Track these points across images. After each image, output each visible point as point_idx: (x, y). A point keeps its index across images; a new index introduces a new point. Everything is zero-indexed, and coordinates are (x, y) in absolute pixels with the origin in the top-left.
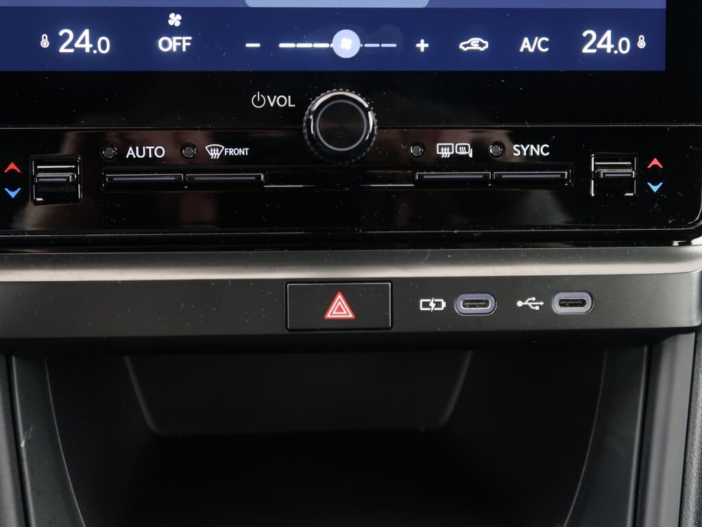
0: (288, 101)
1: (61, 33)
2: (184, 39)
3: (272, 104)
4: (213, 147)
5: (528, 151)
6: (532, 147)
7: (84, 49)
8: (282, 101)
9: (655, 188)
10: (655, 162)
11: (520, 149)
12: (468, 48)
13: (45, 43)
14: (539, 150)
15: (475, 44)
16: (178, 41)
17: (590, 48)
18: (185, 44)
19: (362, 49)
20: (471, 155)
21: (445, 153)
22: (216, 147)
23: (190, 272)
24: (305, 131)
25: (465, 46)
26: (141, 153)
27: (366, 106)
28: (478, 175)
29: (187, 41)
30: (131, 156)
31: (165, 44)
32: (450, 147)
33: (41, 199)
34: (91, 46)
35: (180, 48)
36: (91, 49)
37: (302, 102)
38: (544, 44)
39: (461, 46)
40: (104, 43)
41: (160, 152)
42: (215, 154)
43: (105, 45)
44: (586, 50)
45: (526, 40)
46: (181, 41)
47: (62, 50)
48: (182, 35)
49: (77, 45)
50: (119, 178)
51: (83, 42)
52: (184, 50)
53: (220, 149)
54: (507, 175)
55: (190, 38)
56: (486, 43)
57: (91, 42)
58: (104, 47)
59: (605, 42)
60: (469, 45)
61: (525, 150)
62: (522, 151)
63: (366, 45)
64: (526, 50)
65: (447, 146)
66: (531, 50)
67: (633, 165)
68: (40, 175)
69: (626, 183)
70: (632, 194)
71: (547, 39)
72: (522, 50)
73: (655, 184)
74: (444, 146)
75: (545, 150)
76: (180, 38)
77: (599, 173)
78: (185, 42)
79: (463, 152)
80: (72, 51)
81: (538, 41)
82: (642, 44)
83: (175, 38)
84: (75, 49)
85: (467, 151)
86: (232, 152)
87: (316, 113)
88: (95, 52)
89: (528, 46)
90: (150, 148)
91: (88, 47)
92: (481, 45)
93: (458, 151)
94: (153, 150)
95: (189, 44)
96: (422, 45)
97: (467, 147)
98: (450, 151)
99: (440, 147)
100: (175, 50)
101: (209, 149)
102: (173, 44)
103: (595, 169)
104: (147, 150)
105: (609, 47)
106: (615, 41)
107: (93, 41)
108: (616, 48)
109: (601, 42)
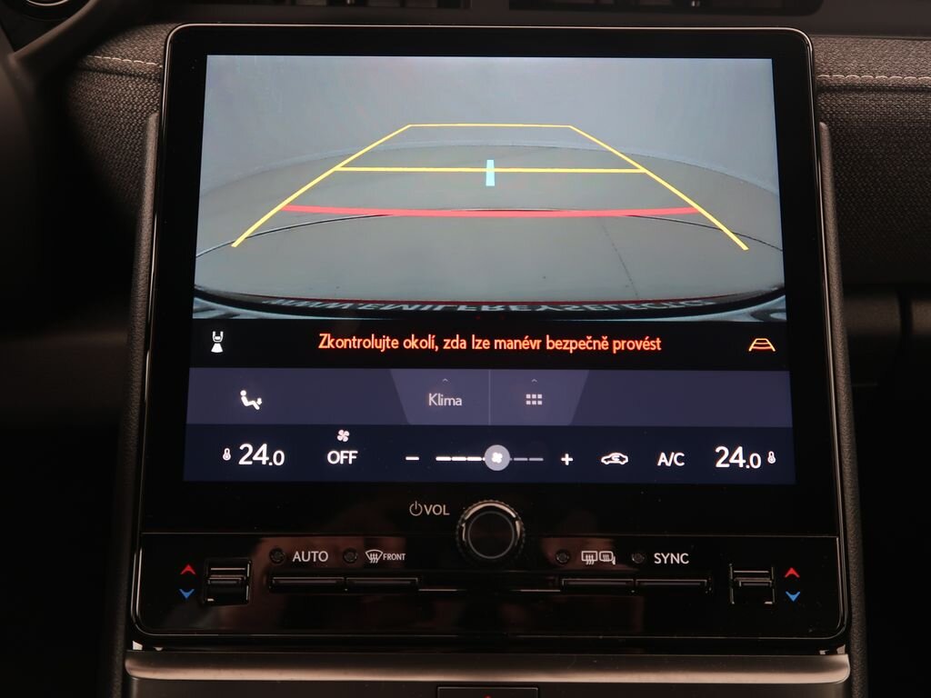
0: (443, 510)
1: (242, 448)
2: (351, 453)
3: (428, 513)
4: (372, 552)
6: (672, 555)
7: (261, 461)
8: (437, 510)
13: (227, 456)
14: (679, 559)
15: (615, 458)
16: (345, 454)
18: (351, 457)
19: (512, 463)
21: (590, 560)
22: (375, 552)
23: (346, 674)
24: (457, 539)
26: (306, 558)
27: (514, 515)
29: (353, 454)
30: (297, 560)
31: (334, 457)
33: (212, 600)
34: (268, 459)
35: (346, 461)
36: (268, 462)
37: (456, 512)
38: (680, 459)
39: (603, 460)
40: (279, 456)
41: (323, 556)
44: (719, 464)
45: (663, 455)
46: (348, 455)
47: (242, 462)
48: (349, 450)
49: (255, 458)
52: (350, 462)
53: (379, 554)
55: (356, 452)
56: (626, 457)
57: (267, 456)
58: (279, 459)
59: (737, 458)
62: (663, 559)
63: (516, 459)
64: (663, 464)
65: (591, 554)
66: (669, 464)
68: (214, 577)
69: (764, 592)
70: (770, 603)
71: (683, 455)
72: (659, 464)
73: (793, 593)
75: (685, 558)
77: (737, 582)
78: (352, 455)
79: (606, 560)
80: (250, 463)
81: (674, 456)
82: (772, 459)
83: (342, 452)
85: (610, 558)
86: (390, 557)
87: (468, 522)
88: (271, 464)
89: (665, 461)
90: (315, 553)
91: (264, 459)
93: (602, 558)
94: (317, 554)
95: (355, 457)
96: (567, 459)
97: (610, 554)
98: (594, 558)
100: (342, 462)
101: (369, 554)
102: (341, 457)
103: (734, 578)
104: (312, 555)
105: (741, 462)
106: (746, 457)
107: (270, 454)
108: (748, 463)
109: (733, 458)
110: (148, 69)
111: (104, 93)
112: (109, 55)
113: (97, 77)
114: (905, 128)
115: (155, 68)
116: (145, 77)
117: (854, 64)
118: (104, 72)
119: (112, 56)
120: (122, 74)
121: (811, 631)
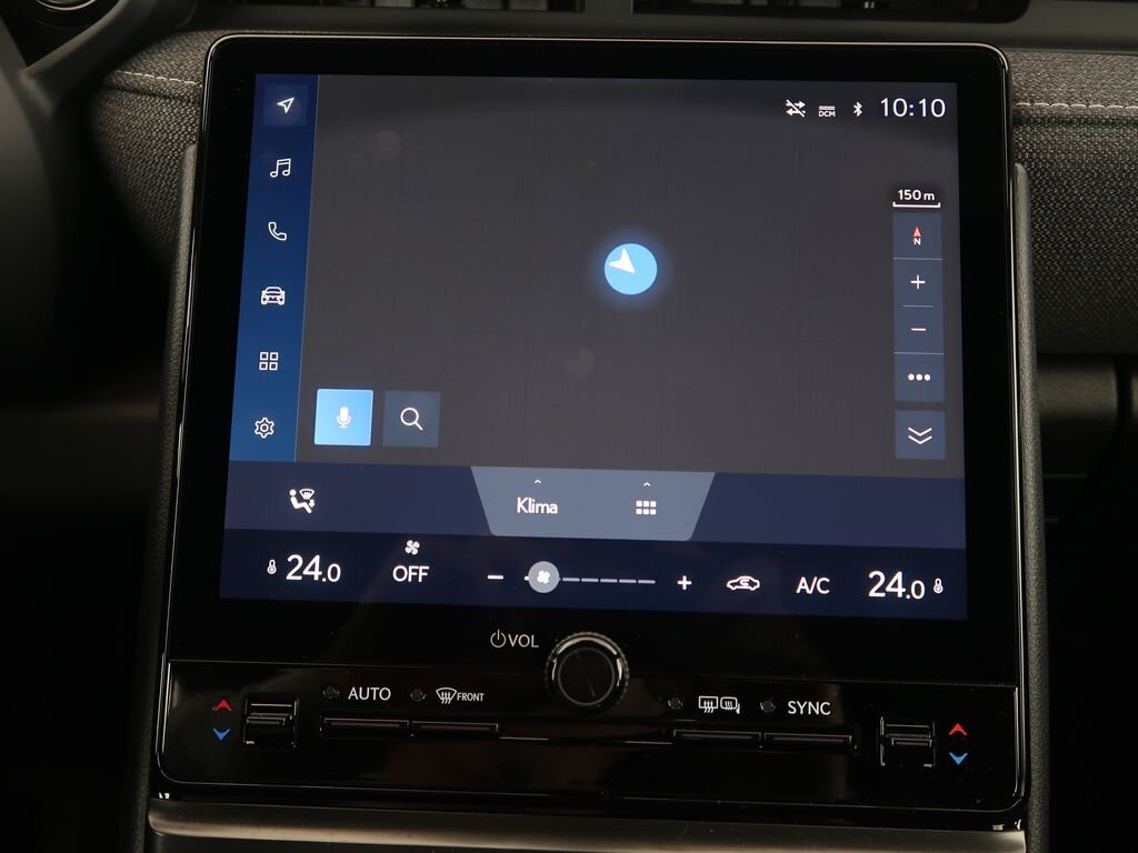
0: (531, 640)
1: (290, 558)
2: (421, 568)
3: (513, 644)
4: (444, 691)
5: (806, 709)
6: (810, 704)
7: (313, 576)
8: (524, 641)
9: (959, 760)
10: (958, 728)
11: (796, 706)
12: (736, 587)
13: (272, 569)
14: (819, 709)
15: (744, 582)
16: (413, 570)
17: (877, 591)
20: (738, 711)
21: (709, 708)
22: (448, 691)
23: (409, 836)
24: (546, 679)
25: (733, 585)
26: (364, 695)
27: (615, 653)
28: (745, 736)
29: (424, 571)
30: (353, 697)
31: (400, 573)
32: (714, 700)
33: (251, 742)
34: (321, 573)
35: (415, 578)
36: (321, 577)
37: (547, 642)
38: (823, 585)
39: (729, 585)
40: (334, 570)
41: (385, 694)
42: (446, 698)
43: (335, 574)
44: (872, 593)
45: (803, 580)
46: (417, 571)
47: (290, 577)
48: (419, 564)
49: (306, 572)
50: (337, 721)
51: (312, 569)
52: (420, 580)
53: (452, 693)
54: (780, 737)
55: (427, 568)
56: (758, 582)
57: (321, 569)
59: (895, 585)
60: (738, 583)
61: (802, 708)
62: (798, 709)
64: (803, 591)
65: (710, 700)
66: (810, 592)
67: (931, 728)
69: (925, 753)
70: (930, 766)
71: (827, 580)
72: (798, 591)
73: (959, 755)
74: (707, 700)
75: (826, 709)
76: (417, 567)
77: (889, 739)
78: (422, 571)
79: (729, 707)
80: (300, 578)
81: (818, 582)
82: (938, 588)
83: (411, 568)
84: (304, 576)
85: (734, 706)
86: (465, 697)
87: (560, 657)
88: (324, 580)
89: (806, 587)
90: (375, 689)
91: (317, 574)
92: (751, 584)
93: (724, 705)
94: (378, 692)
95: (426, 574)
96: (685, 583)
97: (734, 701)
98: (714, 705)
99: (703, 700)
100: (410, 580)
101: (440, 692)
102: (409, 573)
103: (886, 733)
104: (371, 692)
105: (900, 591)
106: (907, 584)
107: (323, 568)
108: (908, 592)
109: (891, 585)
110: (186, 90)
111: (135, 118)
112: (140, 71)
113: (126, 98)
114: (1124, 171)
115: (195, 88)
116: (182, 99)
117: (1062, 88)
118: (134, 92)
119: (143, 72)
120: (155, 95)
121: (978, 802)
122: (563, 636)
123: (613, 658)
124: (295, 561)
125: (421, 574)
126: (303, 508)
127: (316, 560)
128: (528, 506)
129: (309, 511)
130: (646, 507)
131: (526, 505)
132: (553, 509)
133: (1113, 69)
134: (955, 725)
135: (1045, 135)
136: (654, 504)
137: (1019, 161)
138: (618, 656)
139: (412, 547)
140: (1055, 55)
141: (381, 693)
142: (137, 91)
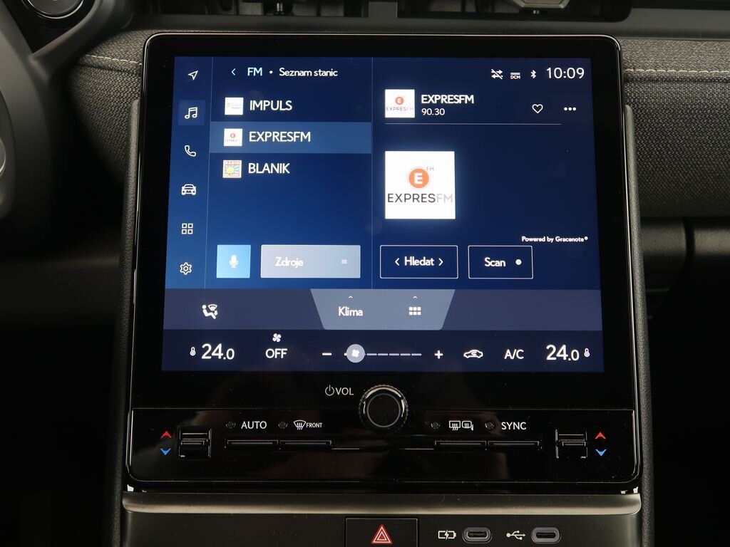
5: (512, 426)
9: (601, 453)
10: (600, 435)
11: (506, 425)
12: (469, 357)
17: (552, 356)
20: (472, 429)
25: (467, 355)
28: (477, 443)
32: (458, 423)
42: (299, 426)
43: (231, 354)
50: (236, 442)
51: (217, 352)
54: (497, 443)
60: (470, 354)
61: (509, 426)
67: (585, 437)
74: (454, 423)
76: (280, 350)
84: (212, 357)
92: (478, 354)
99: (451, 423)
122: (368, 387)
123: (399, 399)
124: (207, 348)
125: (283, 353)
126: (211, 316)
127: (220, 346)
128: (345, 311)
129: (214, 318)
130: (415, 311)
131: (344, 311)
132: (360, 313)
133: (681, 49)
134: (598, 433)
135: (642, 88)
136: (419, 309)
137: (627, 104)
138: (402, 398)
139: (277, 338)
140: (646, 41)
141: (261, 424)
142: (100, 67)
